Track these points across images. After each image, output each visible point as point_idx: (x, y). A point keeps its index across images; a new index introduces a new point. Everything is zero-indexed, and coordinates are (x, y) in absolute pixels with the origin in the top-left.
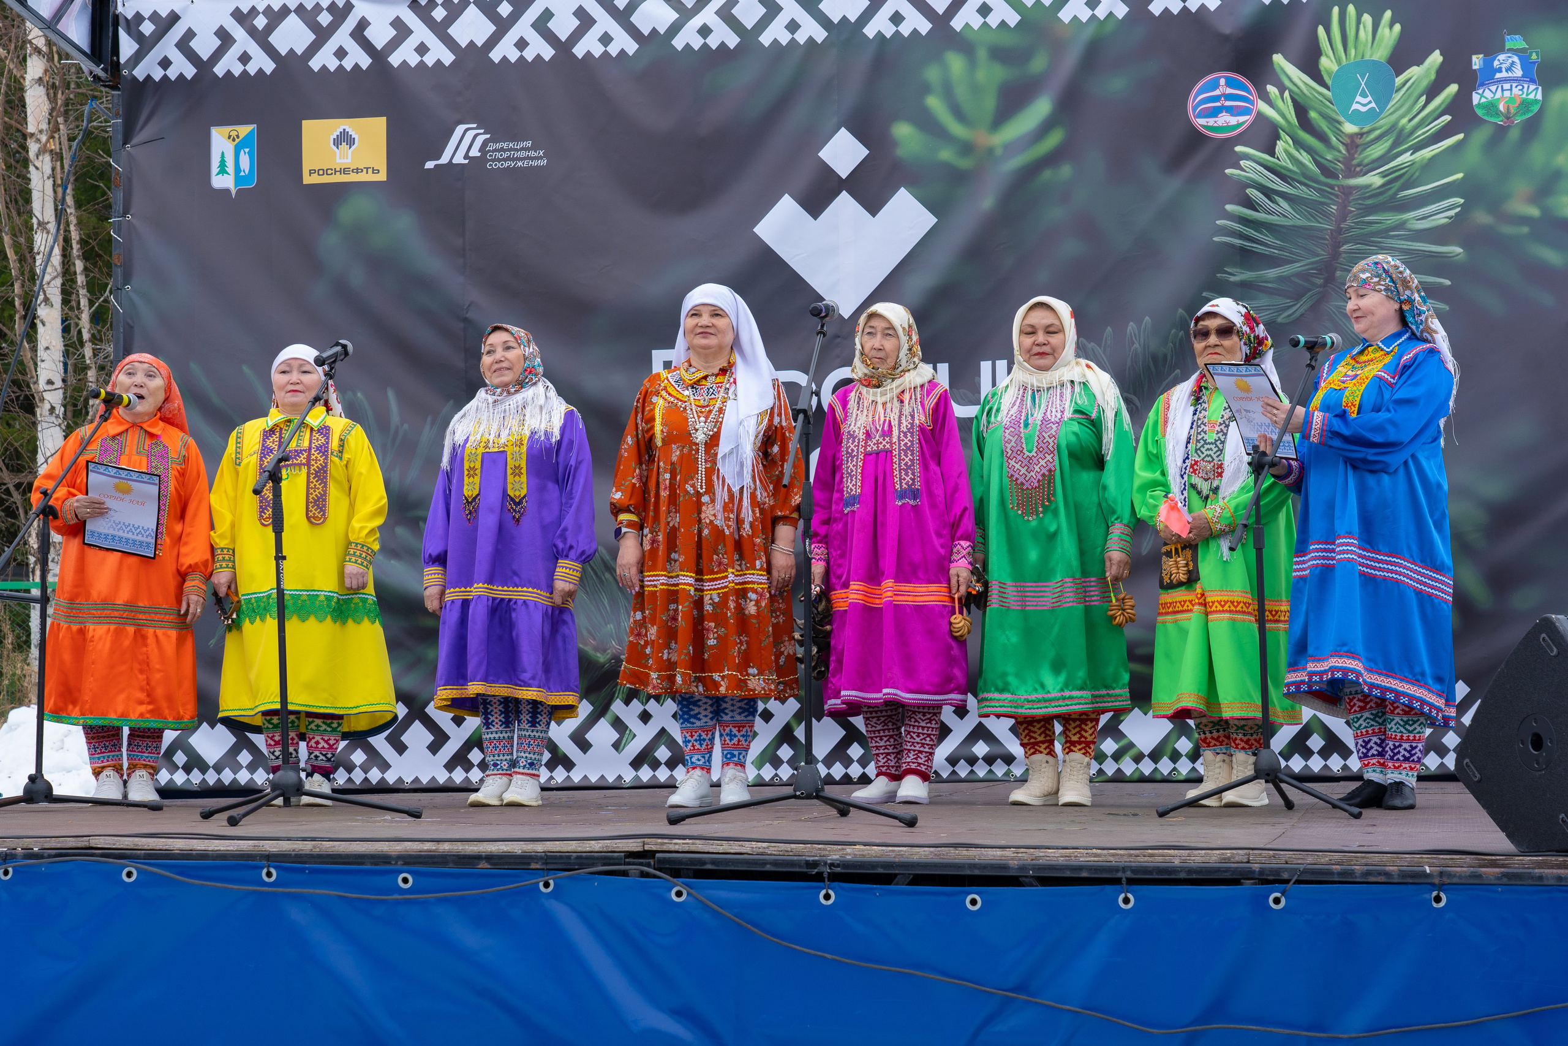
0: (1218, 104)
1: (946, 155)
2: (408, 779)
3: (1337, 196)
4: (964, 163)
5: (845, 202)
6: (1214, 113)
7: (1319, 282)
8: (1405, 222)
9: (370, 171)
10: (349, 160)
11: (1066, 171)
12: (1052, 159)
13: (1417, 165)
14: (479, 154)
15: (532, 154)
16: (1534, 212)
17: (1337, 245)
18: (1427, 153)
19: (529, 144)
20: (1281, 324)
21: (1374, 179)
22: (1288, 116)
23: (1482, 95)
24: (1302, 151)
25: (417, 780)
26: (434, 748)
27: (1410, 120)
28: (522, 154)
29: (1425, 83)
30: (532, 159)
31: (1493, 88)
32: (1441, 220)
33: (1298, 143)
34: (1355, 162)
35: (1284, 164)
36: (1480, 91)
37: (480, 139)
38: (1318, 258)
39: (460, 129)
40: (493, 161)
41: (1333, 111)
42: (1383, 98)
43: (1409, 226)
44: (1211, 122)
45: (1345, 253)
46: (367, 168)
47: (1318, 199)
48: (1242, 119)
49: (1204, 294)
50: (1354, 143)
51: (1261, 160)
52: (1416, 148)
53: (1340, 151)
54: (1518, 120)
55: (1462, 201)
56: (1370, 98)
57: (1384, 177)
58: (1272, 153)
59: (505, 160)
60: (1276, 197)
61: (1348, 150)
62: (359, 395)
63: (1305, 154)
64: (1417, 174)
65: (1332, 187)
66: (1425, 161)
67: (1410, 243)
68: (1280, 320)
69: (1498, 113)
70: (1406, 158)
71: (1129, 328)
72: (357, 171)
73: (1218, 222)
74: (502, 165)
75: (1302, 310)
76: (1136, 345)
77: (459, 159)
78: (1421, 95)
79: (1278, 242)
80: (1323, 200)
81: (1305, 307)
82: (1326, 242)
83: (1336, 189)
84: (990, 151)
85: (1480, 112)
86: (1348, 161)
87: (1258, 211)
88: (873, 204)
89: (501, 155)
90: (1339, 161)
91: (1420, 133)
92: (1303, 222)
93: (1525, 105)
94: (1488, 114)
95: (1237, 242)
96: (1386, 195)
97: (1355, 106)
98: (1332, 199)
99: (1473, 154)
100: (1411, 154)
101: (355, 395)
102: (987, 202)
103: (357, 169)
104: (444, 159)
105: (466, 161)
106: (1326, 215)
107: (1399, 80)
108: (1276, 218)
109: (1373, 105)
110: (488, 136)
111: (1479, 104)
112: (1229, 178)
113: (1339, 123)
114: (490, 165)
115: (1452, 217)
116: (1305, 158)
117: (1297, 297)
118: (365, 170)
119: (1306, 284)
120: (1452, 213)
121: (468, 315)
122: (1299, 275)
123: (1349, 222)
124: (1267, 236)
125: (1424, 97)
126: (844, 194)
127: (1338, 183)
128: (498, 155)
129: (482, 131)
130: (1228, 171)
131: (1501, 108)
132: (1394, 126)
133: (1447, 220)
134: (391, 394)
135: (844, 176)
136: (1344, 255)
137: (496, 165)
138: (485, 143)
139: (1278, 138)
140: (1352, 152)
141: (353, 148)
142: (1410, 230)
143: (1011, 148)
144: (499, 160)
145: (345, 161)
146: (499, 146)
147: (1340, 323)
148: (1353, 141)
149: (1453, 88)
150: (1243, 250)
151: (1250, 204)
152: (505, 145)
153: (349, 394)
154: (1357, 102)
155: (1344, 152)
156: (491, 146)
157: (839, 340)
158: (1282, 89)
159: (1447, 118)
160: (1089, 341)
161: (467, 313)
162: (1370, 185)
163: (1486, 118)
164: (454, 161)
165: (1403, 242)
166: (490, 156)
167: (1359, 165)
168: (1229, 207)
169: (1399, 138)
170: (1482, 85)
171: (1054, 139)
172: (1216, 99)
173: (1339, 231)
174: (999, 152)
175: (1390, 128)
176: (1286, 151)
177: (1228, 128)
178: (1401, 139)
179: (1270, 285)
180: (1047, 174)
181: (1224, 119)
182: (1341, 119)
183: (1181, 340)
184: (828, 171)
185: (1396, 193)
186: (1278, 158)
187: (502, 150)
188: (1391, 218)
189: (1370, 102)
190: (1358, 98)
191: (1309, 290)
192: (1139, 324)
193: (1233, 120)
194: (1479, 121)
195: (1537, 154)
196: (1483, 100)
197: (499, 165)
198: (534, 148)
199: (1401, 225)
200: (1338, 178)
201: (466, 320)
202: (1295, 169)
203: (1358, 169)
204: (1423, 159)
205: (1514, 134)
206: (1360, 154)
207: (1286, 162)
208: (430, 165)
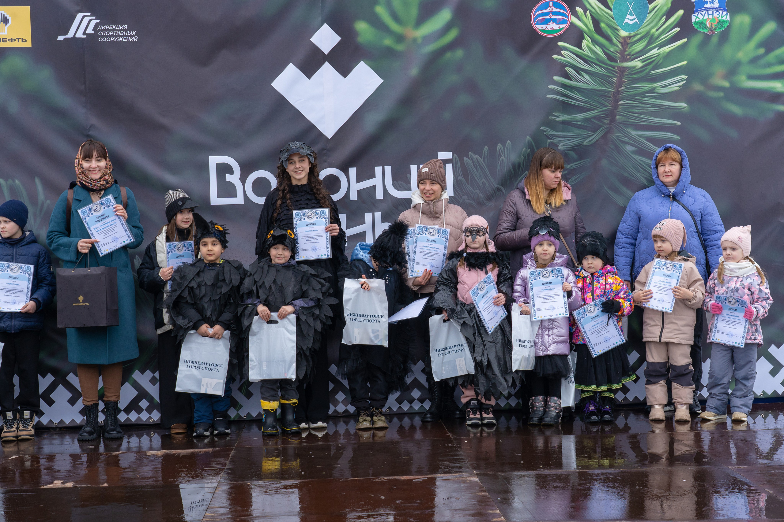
0: (548, 17)
1: (388, 42)
2: (56, 421)
3: (616, 72)
4: (400, 48)
5: (327, 69)
6: (546, 22)
7: (607, 122)
8: (655, 88)
9: (20, 40)
10: (6, 33)
11: (459, 53)
12: (452, 46)
13: (661, 56)
14: (93, 32)
15: (128, 33)
16: (726, 84)
17: (617, 101)
18: (666, 49)
19: (126, 27)
20: (585, 146)
21: (637, 63)
22: (589, 26)
23: (697, 17)
24: (596, 46)
25: (62, 421)
26: (72, 401)
27: (657, 30)
28: (122, 33)
29: (665, 9)
30: (128, 36)
31: (703, 13)
32: (675, 88)
33: (594, 41)
34: (626, 53)
35: (586, 53)
36: (696, 14)
37: (93, 23)
38: (606, 108)
39: (80, 16)
40: (103, 36)
41: (614, 23)
42: (642, 16)
43: (657, 91)
44: (544, 27)
45: (622, 105)
46: (18, 39)
47: (606, 74)
48: (562, 26)
49: (542, 128)
50: (626, 42)
51: (574, 51)
52: (661, 46)
53: (618, 46)
54: (717, 31)
55: (686, 77)
56: (634, 16)
57: (643, 62)
58: (580, 47)
59: (110, 36)
60: (582, 73)
61: (622, 46)
62: (17, 181)
63: (598, 48)
64: (661, 61)
65: (614, 67)
66: (665, 54)
67: (657, 101)
68: (585, 143)
69: (706, 27)
70: (655, 51)
71: (498, 147)
72: (12, 40)
73: (549, 86)
74: (108, 39)
75: (597, 138)
76: (503, 157)
77: (80, 35)
78: (663, 16)
79: (583, 98)
80: (608, 74)
81: (599, 136)
82: (611, 99)
83: (616, 68)
84: (415, 40)
85: (696, 26)
86: (622, 52)
87: (572, 80)
88: (344, 71)
89: (108, 33)
90: (617, 52)
91: (662, 37)
92: (598, 87)
93: (720, 23)
94: (700, 27)
95: (560, 98)
96: (644, 73)
97: (626, 21)
98: (614, 74)
99: (692, 51)
100: (658, 50)
101: (14, 181)
102: (414, 71)
103: (12, 39)
104: (70, 35)
105: (85, 36)
106: (611, 83)
107: (651, 7)
108: (582, 84)
109: (636, 20)
110: (98, 21)
111: (695, 22)
112: (554, 61)
113: (617, 30)
114: (101, 39)
115: (681, 86)
116: (598, 50)
117: (594, 130)
118: (17, 40)
119: (599, 123)
120: (681, 84)
121: (90, 133)
122: (595, 117)
123: (623, 88)
124: (577, 95)
125: (665, 17)
126: (327, 63)
127: (617, 65)
128: (106, 33)
129: (94, 18)
130: (554, 57)
131: (708, 24)
132: (648, 33)
133: (678, 88)
134: (38, 181)
135: (326, 53)
136: (620, 107)
137: (104, 39)
138: (96, 25)
139: (583, 38)
140: (625, 47)
141: (8, 25)
142: (658, 93)
143: (428, 39)
144: (106, 37)
145: (3, 34)
146: (106, 27)
147: (619, 146)
148: (625, 41)
149: (681, 12)
150: (563, 102)
151: (567, 76)
152: (110, 27)
153: (10, 181)
154: (628, 19)
155: (620, 47)
156: (101, 28)
157: (325, 151)
158: (585, 10)
159: (678, 29)
160: (475, 154)
161: (89, 131)
162: (635, 67)
163: (699, 30)
164: (77, 36)
165: (653, 100)
166: (100, 33)
167: (629, 55)
168: (555, 78)
169: (651, 40)
170: (697, 11)
171: (453, 34)
172: (547, 14)
173: (618, 92)
174: (420, 41)
175: (646, 34)
176: (588, 46)
177: (553, 31)
178: (652, 40)
179: (579, 123)
180: (449, 55)
181: (551, 26)
182: (619, 28)
183: (528, 154)
184: (316, 50)
185: (649, 72)
186: (583, 50)
187: (108, 30)
188: (646, 86)
189: (635, 19)
190: (628, 16)
191: (601, 127)
192: (504, 144)
193: (557, 27)
194: (695, 31)
195: (728, 51)
196: (698, 20)
197: (106, 39)
198: (129, 29)
199: (652, 90)
200: (617, 62)
201: (88, 136)
202: (592, 56)
203: (628, 57)
204: (665, 52)
205: (715, 40)
206: (629, 48)
207: (587, 52)
208: (61, 38)
